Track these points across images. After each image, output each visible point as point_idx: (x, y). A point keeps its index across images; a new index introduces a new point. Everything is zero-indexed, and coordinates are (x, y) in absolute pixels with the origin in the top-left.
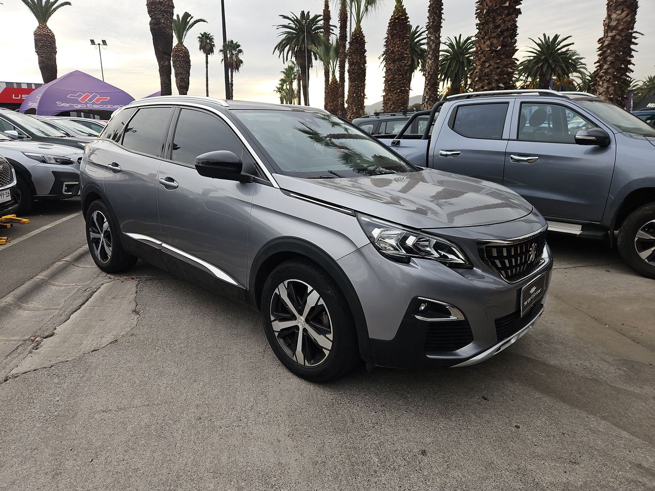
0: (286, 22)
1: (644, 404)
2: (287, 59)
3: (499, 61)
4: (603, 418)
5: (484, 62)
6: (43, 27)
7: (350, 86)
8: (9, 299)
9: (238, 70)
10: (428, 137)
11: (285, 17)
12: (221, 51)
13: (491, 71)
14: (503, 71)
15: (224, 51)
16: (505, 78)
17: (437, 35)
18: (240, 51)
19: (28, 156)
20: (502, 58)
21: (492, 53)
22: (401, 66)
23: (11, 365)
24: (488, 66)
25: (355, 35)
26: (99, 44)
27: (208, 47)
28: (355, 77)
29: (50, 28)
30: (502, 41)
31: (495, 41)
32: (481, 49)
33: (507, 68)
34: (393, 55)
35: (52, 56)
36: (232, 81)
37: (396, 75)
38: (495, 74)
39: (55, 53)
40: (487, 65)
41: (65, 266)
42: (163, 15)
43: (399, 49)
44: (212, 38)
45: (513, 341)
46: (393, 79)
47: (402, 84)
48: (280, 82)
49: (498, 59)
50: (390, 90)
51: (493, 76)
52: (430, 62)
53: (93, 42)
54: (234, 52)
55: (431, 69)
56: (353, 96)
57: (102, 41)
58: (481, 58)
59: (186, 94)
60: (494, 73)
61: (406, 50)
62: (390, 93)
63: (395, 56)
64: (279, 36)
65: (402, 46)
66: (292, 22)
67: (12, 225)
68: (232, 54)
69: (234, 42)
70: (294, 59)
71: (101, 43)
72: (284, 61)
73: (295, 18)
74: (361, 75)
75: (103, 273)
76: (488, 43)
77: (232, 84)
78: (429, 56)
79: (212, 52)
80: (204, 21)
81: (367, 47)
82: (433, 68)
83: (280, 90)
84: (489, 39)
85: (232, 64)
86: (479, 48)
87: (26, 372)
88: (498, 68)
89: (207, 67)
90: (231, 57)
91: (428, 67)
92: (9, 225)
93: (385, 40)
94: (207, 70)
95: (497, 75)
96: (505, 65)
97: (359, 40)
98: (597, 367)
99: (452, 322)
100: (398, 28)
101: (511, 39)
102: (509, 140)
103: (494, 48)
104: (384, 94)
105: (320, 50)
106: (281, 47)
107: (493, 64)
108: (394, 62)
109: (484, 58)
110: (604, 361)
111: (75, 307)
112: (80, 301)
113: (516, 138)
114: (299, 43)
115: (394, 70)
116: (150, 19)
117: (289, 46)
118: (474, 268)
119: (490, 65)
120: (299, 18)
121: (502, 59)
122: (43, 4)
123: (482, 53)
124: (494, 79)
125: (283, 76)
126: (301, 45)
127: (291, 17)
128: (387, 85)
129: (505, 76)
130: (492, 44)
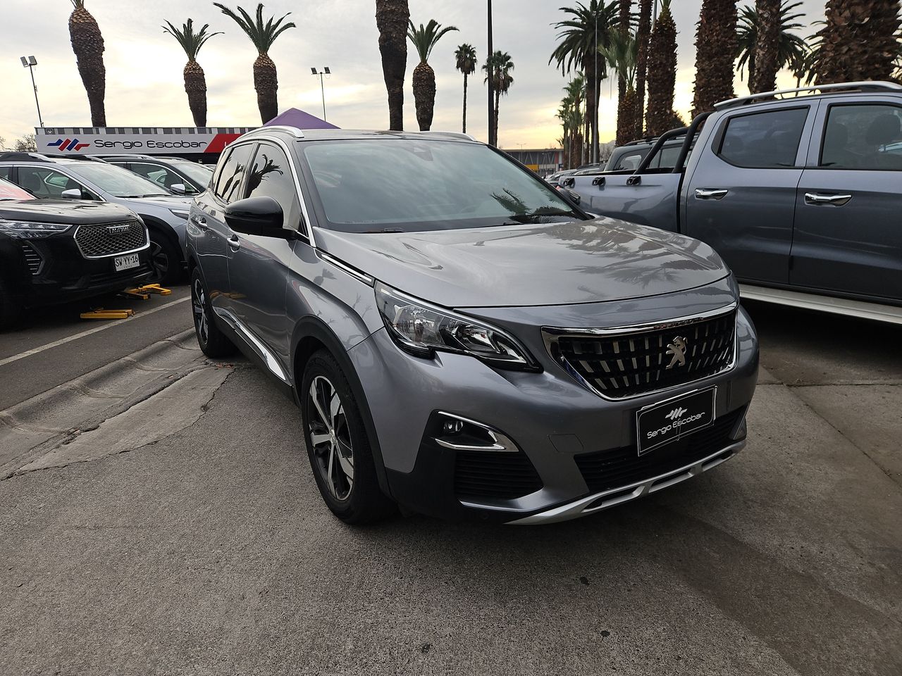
0: (570, 17)
1: (875, 633)
2: (569, 70)
3: (865, 41)
4: (775, 645)
5: (840, 45)
6: (263, 58)
7: (650, 100)
8: (76, 383)
9: (506, 91)
10: (681, 169)
11: (568, 10)
12: (484, 67)
13: (852, 58)
14: (874, 57)
15: (488, 67)
16: (876, 68)
17: (774, 10)
18: (510, 65)
19: (175, 214)
20: (872, 37)
21: (852, 30)
22: (722, 64)
23: (28, 459)
24: (846, 52)
25: (660, 23)
26: (321, 73)
27: (468, 64)
28: (657, 86)
29: (271, 58)
30: (873, 8)
31: (859, 10)
32: (835, 25)
33: (882, 52)
34: (709, 48)
35: (273, 92)
36: (497, 107)
37: (712, 77)
38: (859, 64)
39: (276, 88)
40: (845, 49)
41: (165, 346)
42: (395, 27)
43: (719, 38)
44: (474, 51)
45: (636, 494)
46: (708, 85)
47: (722, 90)
48: (563, 103)
49: (865, 38)
50: (702, 101)
51: (855, 66)
52: (761, 53)
53: (314, 71)
54: (502, 68)
55: (762, 63)
56: (654, 115)
57: (325, 68)
58: (834, 39)
59: (429, 130)
60: (856, 62)
61: (730, 38)
62: (703, 106)
63: (712, 48)
64: (557, 38)
65: (725, 32)
66: (578, 17)
67: (149, 297)
68: (499, 70)
69: (503, 53)
70: (579, 68)
71: (324, 71)
72: (563, 72)
73: (583, 10)
74: (667, 83)
75: (205, 356)
76: (847, 13)
77: (497, 112)
78: (760, 44)
79: (473, 69)
80: (455, 29)
81: (678, 40)
82: (765, 62)
83: (562, 114)
84: (849, 7)
85: (498, 83)
86: (832, 24)
87: (35, 470)
88: (865, 52)
89: (465, 92)
90: (498, 74)
91: (758, 61)
92: (145, 296)
93: (697, 26)
94: (465, 95)
95: (863, 64)
96: (878, 47)
97: (667, 30)
98: (830, 557)
99: (497, 453)
100: (718, 5)
101: (891, 4)
102: (804, 168)
103: (857, 22)
104: (694, 108)
105: (612, 51)
106: (560, 54)
107: (855, 47)
108: (710, 58)
109: (839, 39)
110: (852, 546)
111: (142, 396)
112: (152, 390)
113: (816, 164)
114: (585, 45)
115: (710, 70)
116: (379, 34)
117: (571, 51)
118: (545, 373)
119: (850, 50)
120: (588, 9)
121: (872, 39)
122: (264, 29)
123: (836, 31)
124: (858, 72)
125: (566, 95)
126: (590, 46)
127: (575, 9)
128: (698, 94)
129: (877, 66)
130: (853, 15)
